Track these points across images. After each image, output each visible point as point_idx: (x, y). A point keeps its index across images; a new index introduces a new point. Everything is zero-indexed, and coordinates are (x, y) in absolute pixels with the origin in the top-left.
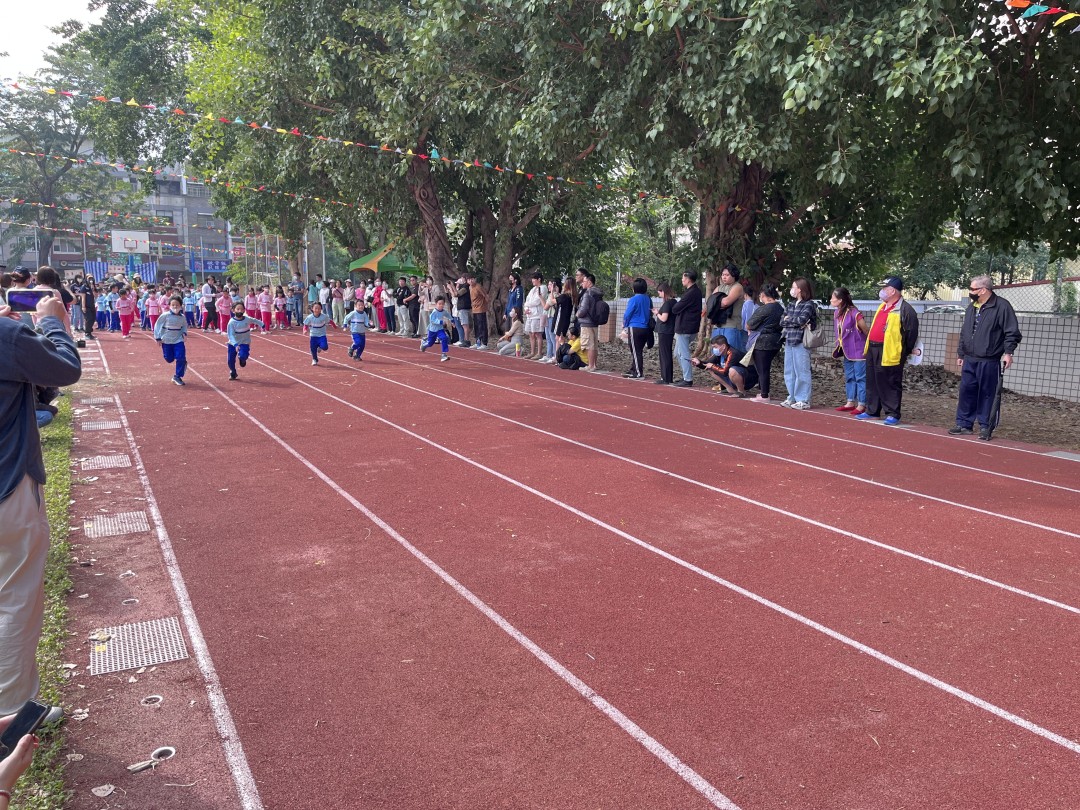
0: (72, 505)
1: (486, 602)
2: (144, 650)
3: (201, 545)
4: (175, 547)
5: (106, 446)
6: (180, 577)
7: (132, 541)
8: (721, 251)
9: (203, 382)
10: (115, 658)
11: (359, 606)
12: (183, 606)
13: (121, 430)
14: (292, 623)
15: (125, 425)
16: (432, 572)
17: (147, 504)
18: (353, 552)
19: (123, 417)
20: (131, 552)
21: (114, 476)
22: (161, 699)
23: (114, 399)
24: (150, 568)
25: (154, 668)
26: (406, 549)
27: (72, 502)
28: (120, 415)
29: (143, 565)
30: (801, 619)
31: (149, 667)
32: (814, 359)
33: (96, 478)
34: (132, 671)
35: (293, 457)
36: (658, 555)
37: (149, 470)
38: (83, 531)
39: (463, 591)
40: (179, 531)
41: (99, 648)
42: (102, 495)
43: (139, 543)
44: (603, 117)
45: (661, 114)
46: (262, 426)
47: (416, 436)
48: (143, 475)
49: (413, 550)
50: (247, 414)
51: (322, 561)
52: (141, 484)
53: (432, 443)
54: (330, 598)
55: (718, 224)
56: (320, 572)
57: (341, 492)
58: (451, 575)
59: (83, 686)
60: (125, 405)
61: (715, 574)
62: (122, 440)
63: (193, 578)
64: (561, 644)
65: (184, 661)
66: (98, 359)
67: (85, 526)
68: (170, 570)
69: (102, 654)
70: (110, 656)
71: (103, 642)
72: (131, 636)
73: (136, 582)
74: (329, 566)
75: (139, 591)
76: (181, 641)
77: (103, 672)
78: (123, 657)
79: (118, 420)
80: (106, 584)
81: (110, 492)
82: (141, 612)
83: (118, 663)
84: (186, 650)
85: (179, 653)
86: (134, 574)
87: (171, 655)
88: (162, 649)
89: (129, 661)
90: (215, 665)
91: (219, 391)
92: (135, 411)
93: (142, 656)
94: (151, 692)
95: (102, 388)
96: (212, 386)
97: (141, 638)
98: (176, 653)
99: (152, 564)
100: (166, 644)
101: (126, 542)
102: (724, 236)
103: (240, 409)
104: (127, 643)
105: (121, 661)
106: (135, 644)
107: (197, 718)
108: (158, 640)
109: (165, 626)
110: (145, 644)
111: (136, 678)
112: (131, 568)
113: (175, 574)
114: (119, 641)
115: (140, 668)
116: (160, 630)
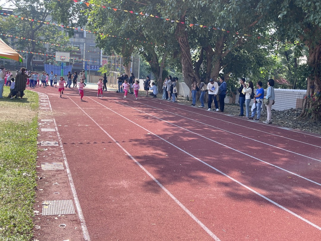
0: (37, 158)
1: (186, 207)
2: (60, 209)
3: (82, 176)
4: (73, 176)
5: (50, 138)
6: (74, 187)
7: (58, 173)
11: (137, 203)
12: (74, 196)
13: (55, 132)
14: (113, 206)
15: (57, 130)
16: (167, 194)
17: (64, 160)
19: (56, 127)
20: (57, 176)
21: (52, 149)
22: (66, 225)
23: (53, 120)
24: (64, 183)
25: (63, 216)
26: (158, 185)
27: (38, 157)
29: (61, 181)
33: (47, 149)
34: (56, 216)
35: (119, 147)
37: (65, 148)
38: (41, 167)
39: (178, 202)
40: (74, 170)
41: (45, 207)
42: (48, 156)
43: (60, 174)
44: (261, 9)
45: (286, 7)
46: (108, 134)
47: (168, 142)
48: (62, 149)
49: (161, 185)
50: (102, 129)
51: (126, 186)
52: (62, 153)
53: (174, 146)
55: (315, 56)
58: (174, 196)
59: (39, 218)
60: (57, 122)
62: (55, 136)
63: (78, 187)
64: (214, 225)
65: (74, 214)
66: (48, 104)
67: (42, 166)
68: (71, 184)
69: (46, 209)
70: (49, 210)
71: (47, 205)
72: (56, 205)
73: (59, 187)
74: (128, 188)
75: (60, 190)
76: (73, 208)
77: (46, 215)
78: (53, 211)
79: (54, 128)
80: (48, 187)
81: (51, 155)
82: (60, 197)
83: (52, 212)
84: (74, 211)
85: (72, 212)
86: (58, 184)
87: (70, 212)
88: (67, 210)
89: (55, 212)
90: (85, 217)
91: (93, 120)
92: (61, 125)
93: (60, 211)
94: (62, 223)
95: (49, 116)
96: (90, 117)
97: (60, 205)
98: (71, 211)
99: (64, 181)
100: (68, 208)
101: (56, 173)
102: (317, 62)
103: (100, 127)
104: (55, 206)
105: (53, 212)
106: (57, 207)
107: (77, 233)
108: (65, 207)
109: (68, 202)
110: (61, 207)
111: (57, 218)
112: (57, 182)
113: (72, 186)
114: (52, 205)
115: (59, 215)
116: (66, 204)
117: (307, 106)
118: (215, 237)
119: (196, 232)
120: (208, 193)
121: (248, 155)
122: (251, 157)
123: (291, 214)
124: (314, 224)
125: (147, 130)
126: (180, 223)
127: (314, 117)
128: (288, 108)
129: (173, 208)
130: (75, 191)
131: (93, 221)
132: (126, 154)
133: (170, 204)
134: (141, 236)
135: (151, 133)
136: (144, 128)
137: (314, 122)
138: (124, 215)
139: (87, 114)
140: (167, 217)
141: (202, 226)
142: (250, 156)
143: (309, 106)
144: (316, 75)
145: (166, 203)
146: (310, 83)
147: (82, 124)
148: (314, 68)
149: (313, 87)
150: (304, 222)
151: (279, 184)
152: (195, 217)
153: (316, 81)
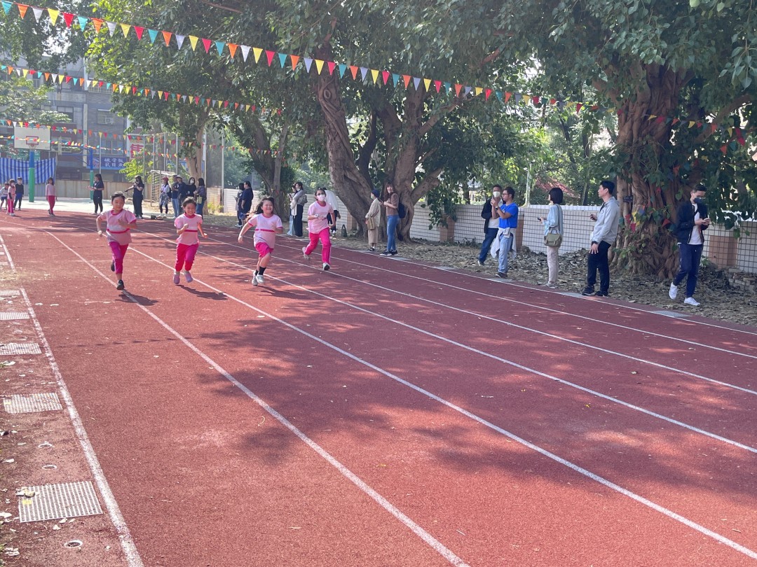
1: (368, 484)
2: (64, 506)
4: (85, 425)
5: (16, 335)
6: (91, 449)
7: (47, 418)
8: (634, 157)
9: (102, 278)
10: (40, 510)
11: (252, 481)
12: (95, 473)
13: (30, 321)
14: (192, 492)
15: (33, 316)
16: (319, 456)
17: (58, 387)
18: (247, 437)
19: (30, 309)
20: (46, 426)
21: (26, 362)
22: (81, 543)
23: (21, 292)
24: (64, 441)
25: (72, 520)
26: (297, 436)
28: (27, 307)
29: (57, 438)
30: (667, 512)
31: (69, 519)
32: (732, 274)
33: (13, 363)
34: (56, 521)
35: (192, 351)
36: (536, 452)
37: (59, 358)
38: (3, 407)
39: (347, 473)
40: (88, 411)
41: (24, 502)
42: (16, 378)
43: (53, 420)
46: (161, 322)
47: (309, 335)
48: (53, 362)
49: (303, 436)
51: (219, 443)
52: (51, 370)
53: (325, 343)
55: (631, 129)
58: (337, 459)
59: (12, 530)
60: (31, 297)
61: (590, 471)
62: (30, 329)
63: (103, 450)
64: (436, 521)
65: (99, 516)
66: (3, 253)
67: (5, 403)
68: (82, 443)
69: (28, 507)
70: (35, 508)
71: (29, 497)
72: (52, 495)
73: (53, 452)
74: (225, 446)
75: (57, 459)
76: (95, 500)
77: (30, 520)
78: (47, 510)
79: (25, 311)
80: (27, 452)
81: (24, 375)
82: (60, 476)
83: (43, 514)
84: (100, 508)
85: (94, 510)
86: (51, 445)
87: (88, 510)
88: (80, 506)
89: (52, 514)
90: (126, 520)
92: (41, 304)
93: (63, 509)
94: (72, 538)
95: (9, 282)
97: (61, 495)
98: (92, 509)
99: (66, 438)
100: (83, 502)
101: (41, 418)
102: (637, 142)
104: (49, 499)
105: (45, 512)
106: (56, 501)
107: (112, 559)
108: (76, 499)
109: (81, 488)
110: (65, 501)
111: (59, 526)
112: (48, 440)
113: (87, 447)
114: (43, 498)
115: (62, 519)
116: (77, 491)
117: (618, 242)
118: (443, 550)
119: (397, 541)
120: (416, 449)
121: (496, 358)
122: (505, 361)
123: (607, 486)
124: (659, 505)
125: (255, 309)
126: (358, 522)
127: (634, 267)
128: (575, 250)
129: (339, 488)
130: (96, 460)
131: (149, 529)
132: (211, 366)
133: (329, 479)
134: (268, 558)
135: (267, 314)
136: (247, 305)
137: (634, 280)
138: (223, 510)
139: (103, 276)
140: (325, 510)
141: (409, 526)
142: (500, 359)
143: (622, 243)
144: (636, 172)
145: (320, 477)
146: (623, 190)
147: (95, 300)
148: (631, 156)
149: (628, 200)
150: (638, 502)
151: (572, 420)
152: (391, 505)
153: (635, 184)
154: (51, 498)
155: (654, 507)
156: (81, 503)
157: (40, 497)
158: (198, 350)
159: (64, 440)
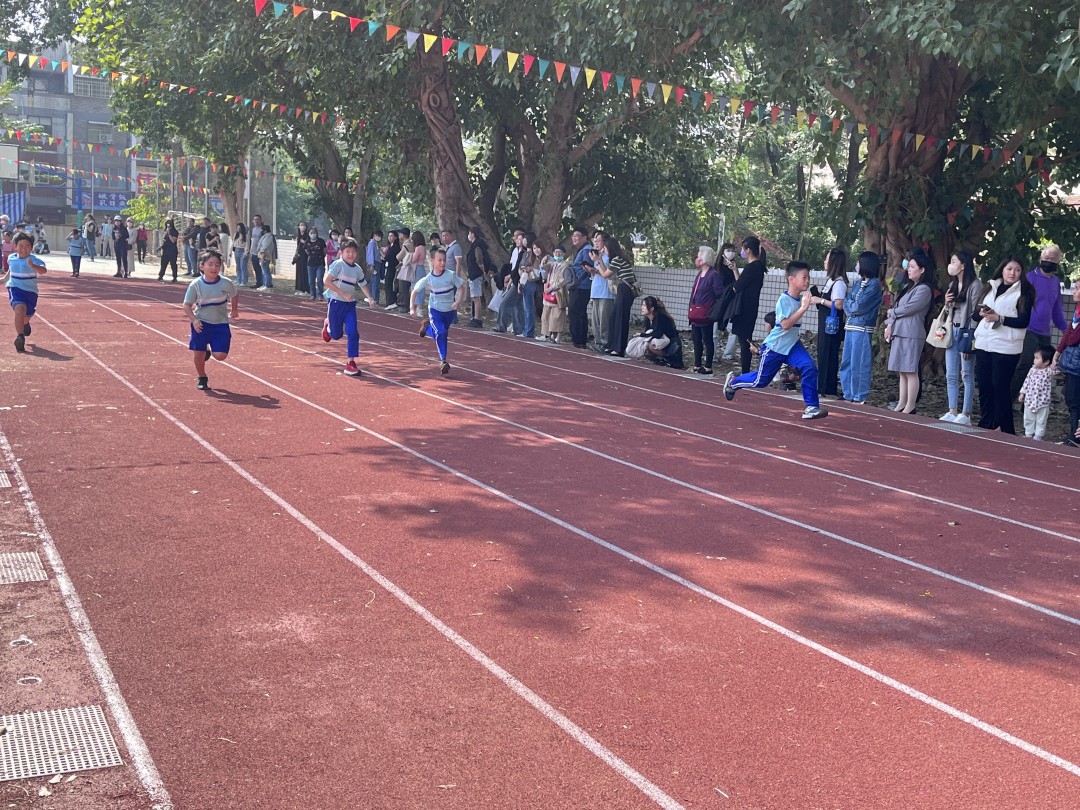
1: (556, 707)
2: (56, 751)
3: (124, 604)
4: (86, 606)
6: (99, 649)
7: (23, 594)
9: (103, 369)
10: (16, 760)
11: (365, 702)
12: (106, 690)
14: (270, 723)
16: (471, 659)
17: (40, 542)
18: (349, 625)
20: (23, 609)
24: (53, 634)
25: (72, 777)
26: (428, 624)
29: (42, 629)
30: (1043, 754)
31: (66, 775)
34: (43, 780)
35: (249, 484)
36: (811, 649)
37: (38, 494)
39: (520, 689)
40: (90, 583)
43: (33, 598)
46: (197, 437)
47: (428, 459)
48: (29, 500)
49: (439, 625)
50: (172, 419)
51: (305, 636)
52: (28, 513)
54: (322, 690)
55: (886, 157)
56: (302, 652)
57: (324, 536)
58: (499, 663)
61: (902, 682)
63: (117, 650)
64: (676, 773)
65: (118, 768)
68: (82, 637)
70: (8, 758)
73: (35, 653)
74: (316, 642)
75: (40, 666)
76: (109, 740)
78: (28, 760)
82: (47, 696)
83: (21, 766)
84: (118, 753)
85: (108, 757)
86: (31, 642)
87: (96, 754)
88: (83, 749)
89: (37, 766)
90: (164, 776)
91: (128, 384)
92: (8, 408)
93: (54, 758)
96: (117, 376)
97: (51, 733)
98: (104, 756)
99: (55, 629)
100: (89, 744)
101: (14, 595)
102: (896, 176)
103: (162, 411)
104: (31, 739)
105: (24, 763)
106: (43, 742)
108: (75, 737)
109: (83, 717)
110: (58, 741)
111: (48, 788)
112: (25, 633)
113: (90, 645)
114: (19, 736)
115: (53, 775)
116: (78, 723)
120: (621, 646)
123: (933, 707)
124: (1024, 738)
125: (338, 417)
126: (550, 775)
129: (509, 715)
130: (106, 666)
133: (491, 698)
135: (358, 426)
139: (103, 365)
140: (491, 753)
144: (892, 219)
145: (476, 696)
147: (93, 403)
148: (887, 195)
150: (991, 736)
152: (599, 745)
153: (891, 238)
154: (34, 738)
155: (1018, 744)
156: (85, 746)
157: (15, 733)
158: (258, 483)
159: (52, 632)
